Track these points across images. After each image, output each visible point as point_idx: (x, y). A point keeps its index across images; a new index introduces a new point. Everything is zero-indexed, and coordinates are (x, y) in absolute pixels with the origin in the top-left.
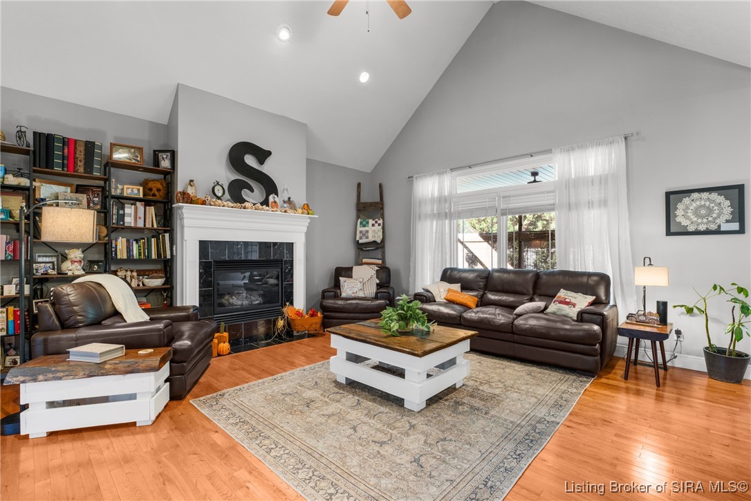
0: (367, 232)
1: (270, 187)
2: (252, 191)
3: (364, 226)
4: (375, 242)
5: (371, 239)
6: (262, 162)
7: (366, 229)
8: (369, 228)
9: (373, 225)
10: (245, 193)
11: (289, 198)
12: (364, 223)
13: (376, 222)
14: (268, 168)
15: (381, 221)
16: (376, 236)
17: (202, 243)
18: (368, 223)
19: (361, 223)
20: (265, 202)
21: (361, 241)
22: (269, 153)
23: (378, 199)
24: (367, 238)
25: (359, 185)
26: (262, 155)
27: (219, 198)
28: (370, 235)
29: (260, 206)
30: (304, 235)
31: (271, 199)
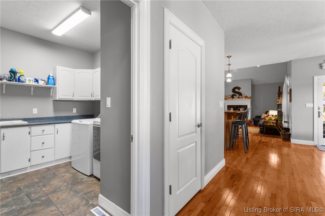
0: (279, 101)
1: (240, 94)
2: (236, 96)
3: (278, 99)
6: (239, 90)
7: (279, 100)
10: (234, 97)
14: (241, 91)
17: (228, 106)
18: (280, 98)
20: (239, 98)
22: (241, 88)
25: (279, 87)
26: (239, 88)
27: (230, 98)
28: (279, 102)
29: (236, 99)
30: (250, 103)
31: (240, 97)
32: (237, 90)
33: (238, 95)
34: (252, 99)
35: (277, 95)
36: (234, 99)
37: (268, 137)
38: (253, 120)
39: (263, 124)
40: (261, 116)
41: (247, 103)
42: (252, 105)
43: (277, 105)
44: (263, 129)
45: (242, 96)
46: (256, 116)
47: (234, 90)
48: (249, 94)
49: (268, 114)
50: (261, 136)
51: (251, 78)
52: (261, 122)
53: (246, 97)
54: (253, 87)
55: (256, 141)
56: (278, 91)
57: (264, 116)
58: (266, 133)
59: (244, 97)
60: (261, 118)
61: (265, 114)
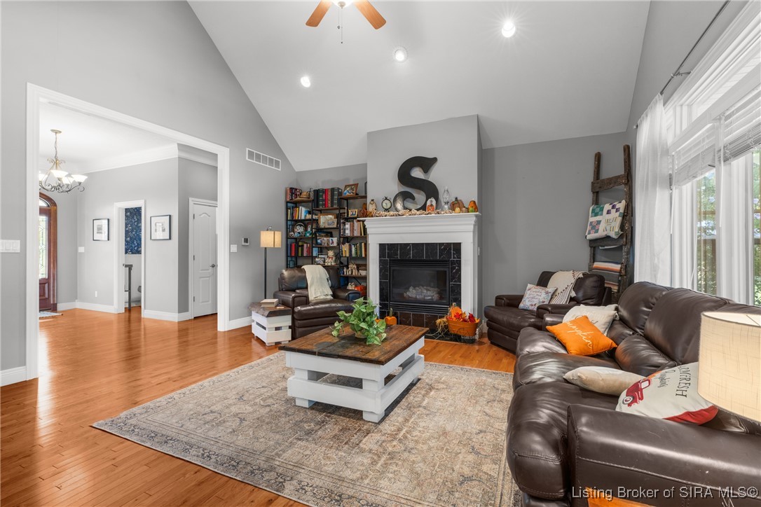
0: (599, 222)
1: (431, 191)
2: (413, 198)
3: (596, 215)
4: (608, 237)
5: (601, 233)
6: (427, 170)
7: (598, 218)
8: (603, 218)
9: (609, 212)
10: (406, 203)
11: (456, 198)
12: (597, 210)
13: (613, 207)
14: (435, 176)
15: (621, 205)
16: (608, 228)
17: (381, 246)
18: (602, 210)
19: (593, 210)
20: (424, 208)
21: (589, 237)
22: (434, 160)
23: (621, 171)
24: (597, 231)
25: (598, 157)
26: (426, 163)
27: (387, 210)
28: (601, 227)
29: (414, 211)
30: (472, 234)
31: (428, 203)
32: (417, 173)
33: (420, 197)
34: (482, 208)
35: (589, 196)
36: (402, 212)
38: (487, 315)
40: (520, 298)
41: (462, 230)
43: (591, 241)
45: (437, 199)
46: (498, 298)
47: (404, 174)
48: (469, 193)
49: (550, 289)
51: (476, 113)
53: (456, 204)
54: (486, 158)
56: (590, 177)
57: (531, 296)
59: (447, 203)
60: (521, 305)
61: (539, 289)
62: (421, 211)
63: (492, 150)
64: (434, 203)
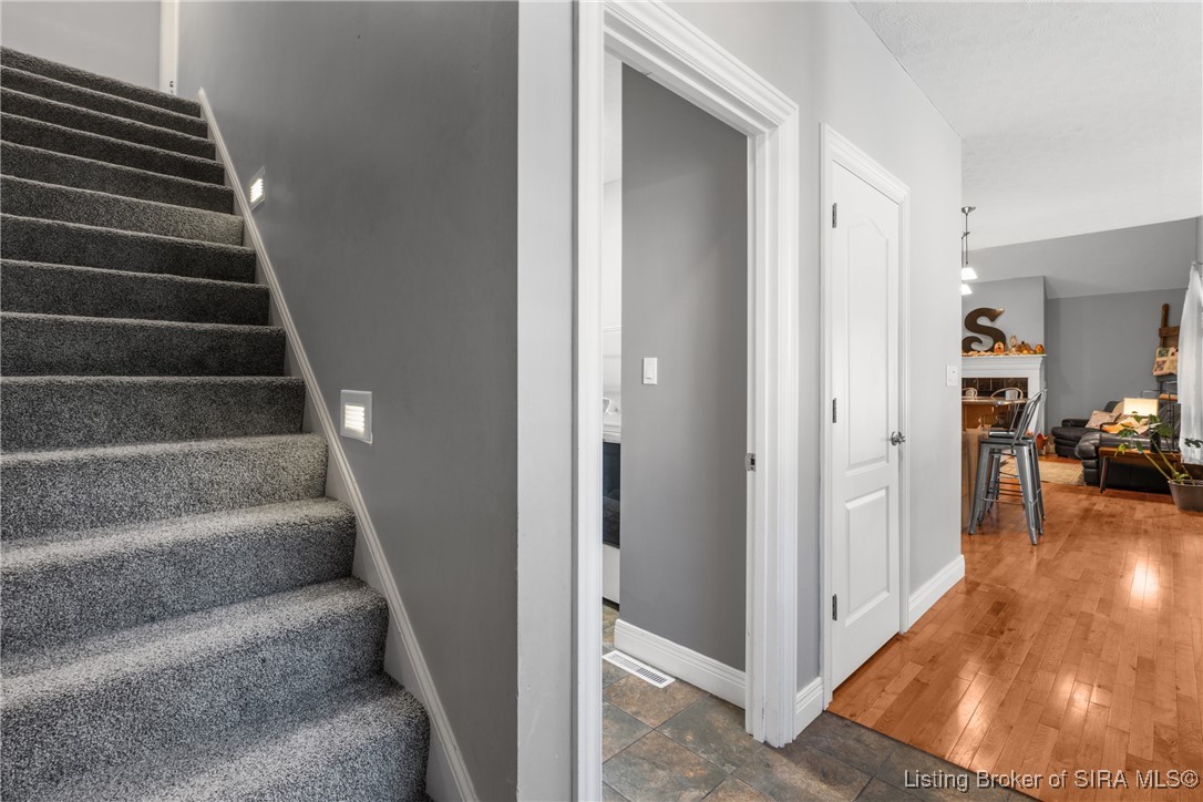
0: (1165, 362)
1: (998, 336)
2: (980, 342)
3: (1162, 356)
4: (1171, 374)
5: (1166, 371)
6: (992, 320)
7: (1164, 358)
8: (1167, 358)
9: (1173, 354)
10: (974, 346)
11: (1023, 342)
12: (1164, 352)
14: (999, 324)
18: (1168, 352)
19: (1160, 352)
20: (992, 350)
21: (1155, 374)
22: (1000, 313)
24: (1162, 369)
25: (1167, 307)
26: (993, 314)
28: (1167, 365)
29: (982, 353)
30: (1038, 371)
31: (996, 346)
32: (983, 321)
33: (987, 341)
34: (1049, 352)
36: (971, 353)
37: (1117, 500)
38: (1054, 434)
39: (1097, 448)
40: (1086, 422)
41: (1029, 368)
42: (1046, 380)
43: (1157, 376)
44: (1098, 466)
45: (1004, 343)
46: (1064, 422)
47: (970, 321)
48: (1036, 337)
49: (1115, 414)
50: (1091, 494)
51: (1042, 274)
52: (1089, 442)
53: (1022, 348)
54: (1052, 307)
55: (1069, 511)
57: (1097, 419)
58: (1109, 486)
59: (1014, 346)
60: (1087, 426)
61: (1105, 414)
62: (989, 353)
63: (1057, 301)
64: (1002, 346)
